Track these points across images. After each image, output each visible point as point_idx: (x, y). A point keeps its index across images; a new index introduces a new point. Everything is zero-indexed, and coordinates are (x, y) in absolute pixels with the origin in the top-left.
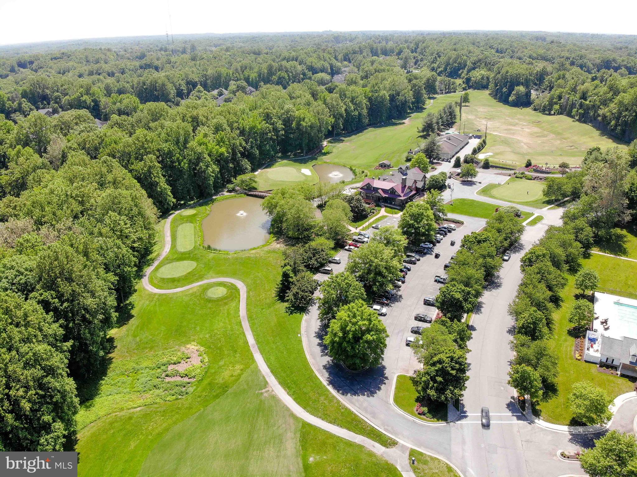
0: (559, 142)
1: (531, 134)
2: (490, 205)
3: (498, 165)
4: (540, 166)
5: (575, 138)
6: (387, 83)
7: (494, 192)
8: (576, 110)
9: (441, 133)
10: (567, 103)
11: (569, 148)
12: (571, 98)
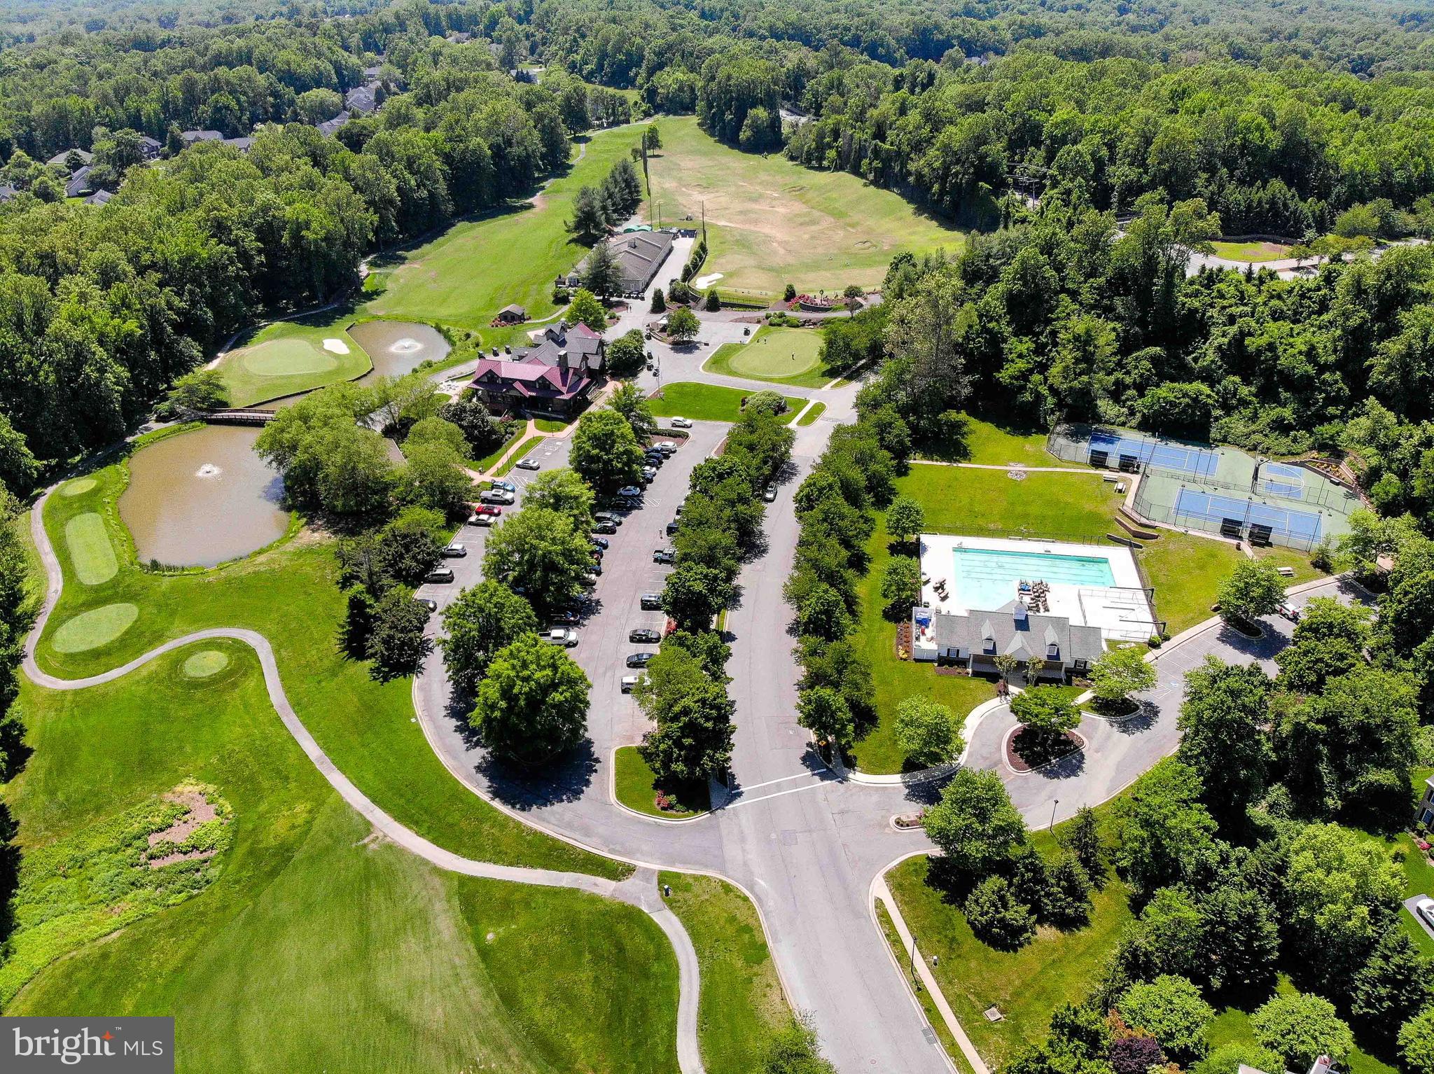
0: (841, 233)
1: (790, 220)
2: (730, 391)
3: (735, 302)
4: (811, 295)
5: (871, 222)
6: (480, 117)
7: (735, 362)
8: (867, 161)
9: (616, 229)
10: (850, 145)
11: (860, 246)
12: (857, 136)
